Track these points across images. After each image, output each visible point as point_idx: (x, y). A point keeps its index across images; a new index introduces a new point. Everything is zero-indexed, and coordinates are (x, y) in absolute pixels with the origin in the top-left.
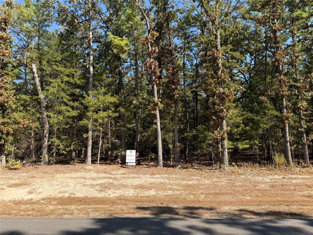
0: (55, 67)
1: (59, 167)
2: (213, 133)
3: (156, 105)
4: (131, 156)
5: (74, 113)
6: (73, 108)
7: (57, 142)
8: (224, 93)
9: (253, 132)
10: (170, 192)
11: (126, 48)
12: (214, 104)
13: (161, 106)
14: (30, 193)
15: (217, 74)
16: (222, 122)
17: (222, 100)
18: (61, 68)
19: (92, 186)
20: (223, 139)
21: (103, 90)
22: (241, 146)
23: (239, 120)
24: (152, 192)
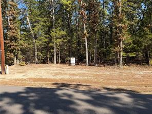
0: (37, 18)
1: (42, 65)
2: (115, 48)
3: (85, 35)
4: (73, 60)
5: (46, 40)
6: (46, 38)
7: (40, 53)
8: (121, 26)
9: (139, 48)
10: (86, 77)
11: (69, 5)
12: (117, 33)
13: (87, 35)
14: (24, 76)
15: (118, 16)
16: (120, 42)
17: (121, 30)
18: (40, 19)
19: (51, 73)
20: (120, 52)
21: (59, 28)
22: (130, 55)
23: (130, 41)
24: (77, 77)
